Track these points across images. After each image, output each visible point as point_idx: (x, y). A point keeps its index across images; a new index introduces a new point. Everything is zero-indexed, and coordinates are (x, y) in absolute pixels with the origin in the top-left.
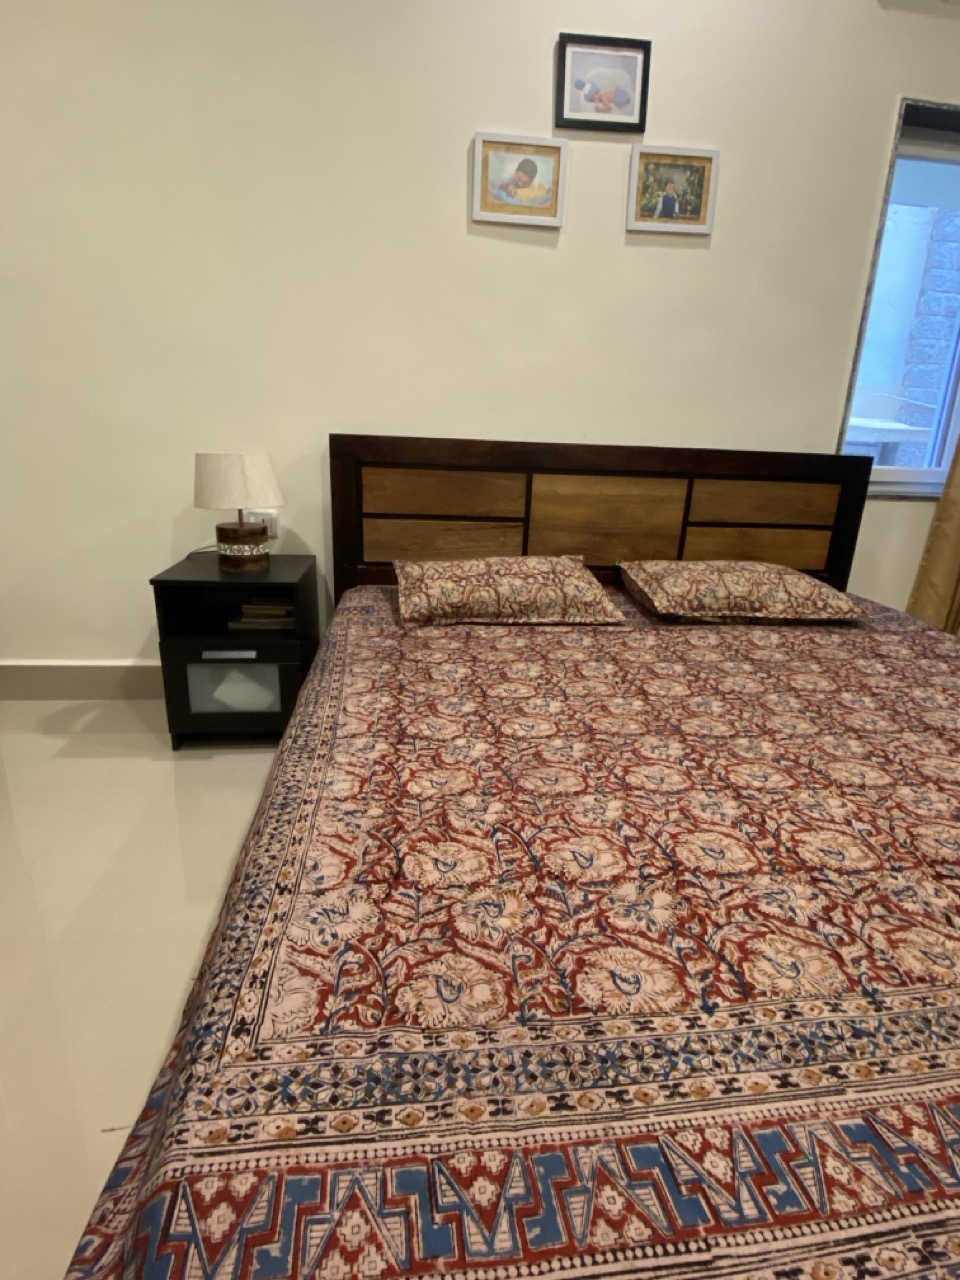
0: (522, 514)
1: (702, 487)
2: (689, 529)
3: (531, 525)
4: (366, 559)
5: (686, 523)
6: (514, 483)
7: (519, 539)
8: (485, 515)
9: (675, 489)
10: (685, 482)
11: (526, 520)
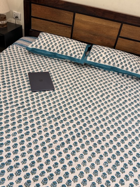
0: (71, 24)
1: (125, 26)
2: (119, 38)
3: (74, 28)
4: (32, 29)
5: (118, 36)
6: (70, 15)
7: (70, 31)
8: (61, 22)
9: (117, 26)
10: (120, 24)
11: (72, 26)
